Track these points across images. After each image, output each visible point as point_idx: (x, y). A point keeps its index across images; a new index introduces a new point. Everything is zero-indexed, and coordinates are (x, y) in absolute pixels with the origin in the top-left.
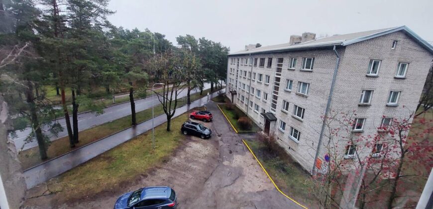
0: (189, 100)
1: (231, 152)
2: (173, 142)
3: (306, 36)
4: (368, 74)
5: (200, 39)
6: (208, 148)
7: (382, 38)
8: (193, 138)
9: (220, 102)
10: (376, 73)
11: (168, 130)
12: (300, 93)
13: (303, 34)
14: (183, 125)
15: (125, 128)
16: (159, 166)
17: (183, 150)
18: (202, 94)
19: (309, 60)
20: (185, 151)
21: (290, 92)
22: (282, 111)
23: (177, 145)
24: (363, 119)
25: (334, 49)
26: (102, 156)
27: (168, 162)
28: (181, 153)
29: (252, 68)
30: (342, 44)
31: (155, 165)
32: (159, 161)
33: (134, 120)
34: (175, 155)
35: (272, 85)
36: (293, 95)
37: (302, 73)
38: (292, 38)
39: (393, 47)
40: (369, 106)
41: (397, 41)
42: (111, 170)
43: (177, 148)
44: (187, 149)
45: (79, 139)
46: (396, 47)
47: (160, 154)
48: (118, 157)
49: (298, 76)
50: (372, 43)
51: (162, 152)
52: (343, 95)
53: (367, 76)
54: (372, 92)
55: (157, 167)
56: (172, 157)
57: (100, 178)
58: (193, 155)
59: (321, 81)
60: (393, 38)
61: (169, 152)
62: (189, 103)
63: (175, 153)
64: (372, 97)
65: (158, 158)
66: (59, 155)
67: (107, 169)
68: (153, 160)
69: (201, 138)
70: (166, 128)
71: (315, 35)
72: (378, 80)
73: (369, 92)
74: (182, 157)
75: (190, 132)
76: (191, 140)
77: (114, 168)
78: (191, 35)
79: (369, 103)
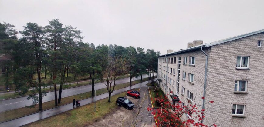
0: (131, 84)
1: (142, 121)
2: (108, 109)
3: (195, 42)
4: (238, 68)
5: (137, 48)
6: (128, 116)
7: (245, 39)
8: (122, 108)
9: (151, 86)
10: (247, 67)
11: (109, 101)
12: (190, 81)
13: (194, 41)
14: (117, 99)
15: (87, 97)
16: (91, 123)
17: (111, 115)
18: (142, 81)
19: (193, 58)
20: (112, 116)
21: (185, 81)
22: (182, 95)
23: (109, 111)
24: (243, 105)
25: (202, 49)
26: (67, 112)
27: (98, 122)
28: (109, 117)
29: (167, 64)
30: (205, 46)
31: (89, 122)
32: (93, 120)
33: (93, 94)
34: (104, 118)
35: (176, 75)
36: (186, 83)
37: (190, 67)
38: (189, 44)
39: (260, 46)
40: (246, 94)
41: (262, 41)
42: (65, 121)
43: (108, 114)
44: (114, 115)
45: (61, 102)
46: (262, 45)
47: (97, 115)
48: (73, 114)
49: (188, 69)
50: (235, 43)
51: (98, 115)
52: (216, 84)
53: (237, 69)
54: (247, 82)
55: (90, 124)
56: (102, 119)
57: (57, 125)
58: (115, 120)
59: (200, 73)
60: (258, 38)
61: (102, 115)
62: (131, 86)
63: (105, 117)
64: (247, 86)
65: (94, 118)
66: (47, 109)
67: (64, 120)
68: (90, 119)
69: (126, 108)
70: (108, 100)
71: (203, 41)
72: (250, 72)
73: (243, 83)
74: (108, 120)
75: (121, 104)
76: (120, 109)
77: (67, 121)
78: (132, 46)
79: (246, 91)
